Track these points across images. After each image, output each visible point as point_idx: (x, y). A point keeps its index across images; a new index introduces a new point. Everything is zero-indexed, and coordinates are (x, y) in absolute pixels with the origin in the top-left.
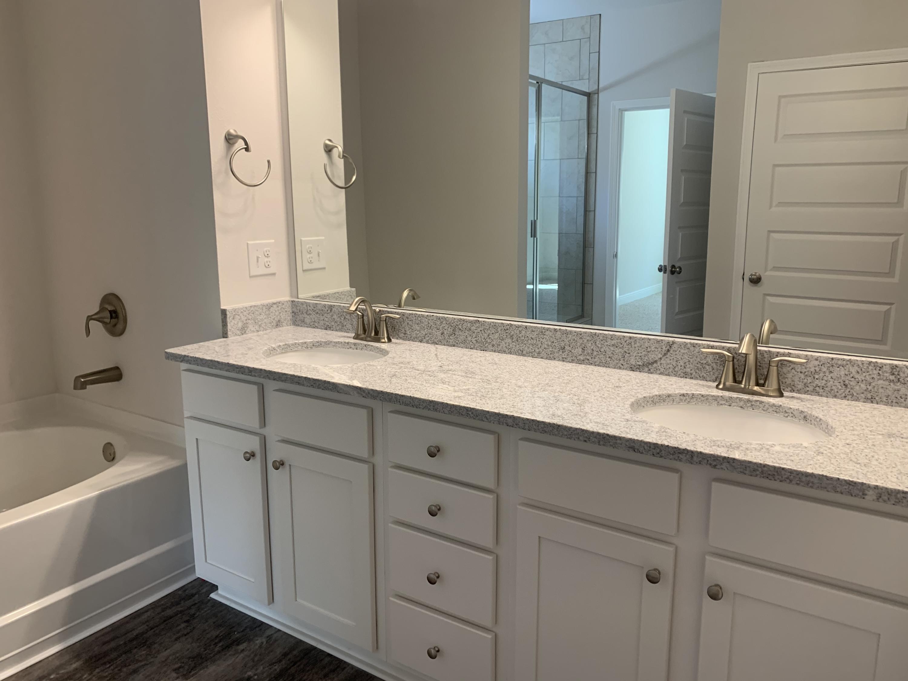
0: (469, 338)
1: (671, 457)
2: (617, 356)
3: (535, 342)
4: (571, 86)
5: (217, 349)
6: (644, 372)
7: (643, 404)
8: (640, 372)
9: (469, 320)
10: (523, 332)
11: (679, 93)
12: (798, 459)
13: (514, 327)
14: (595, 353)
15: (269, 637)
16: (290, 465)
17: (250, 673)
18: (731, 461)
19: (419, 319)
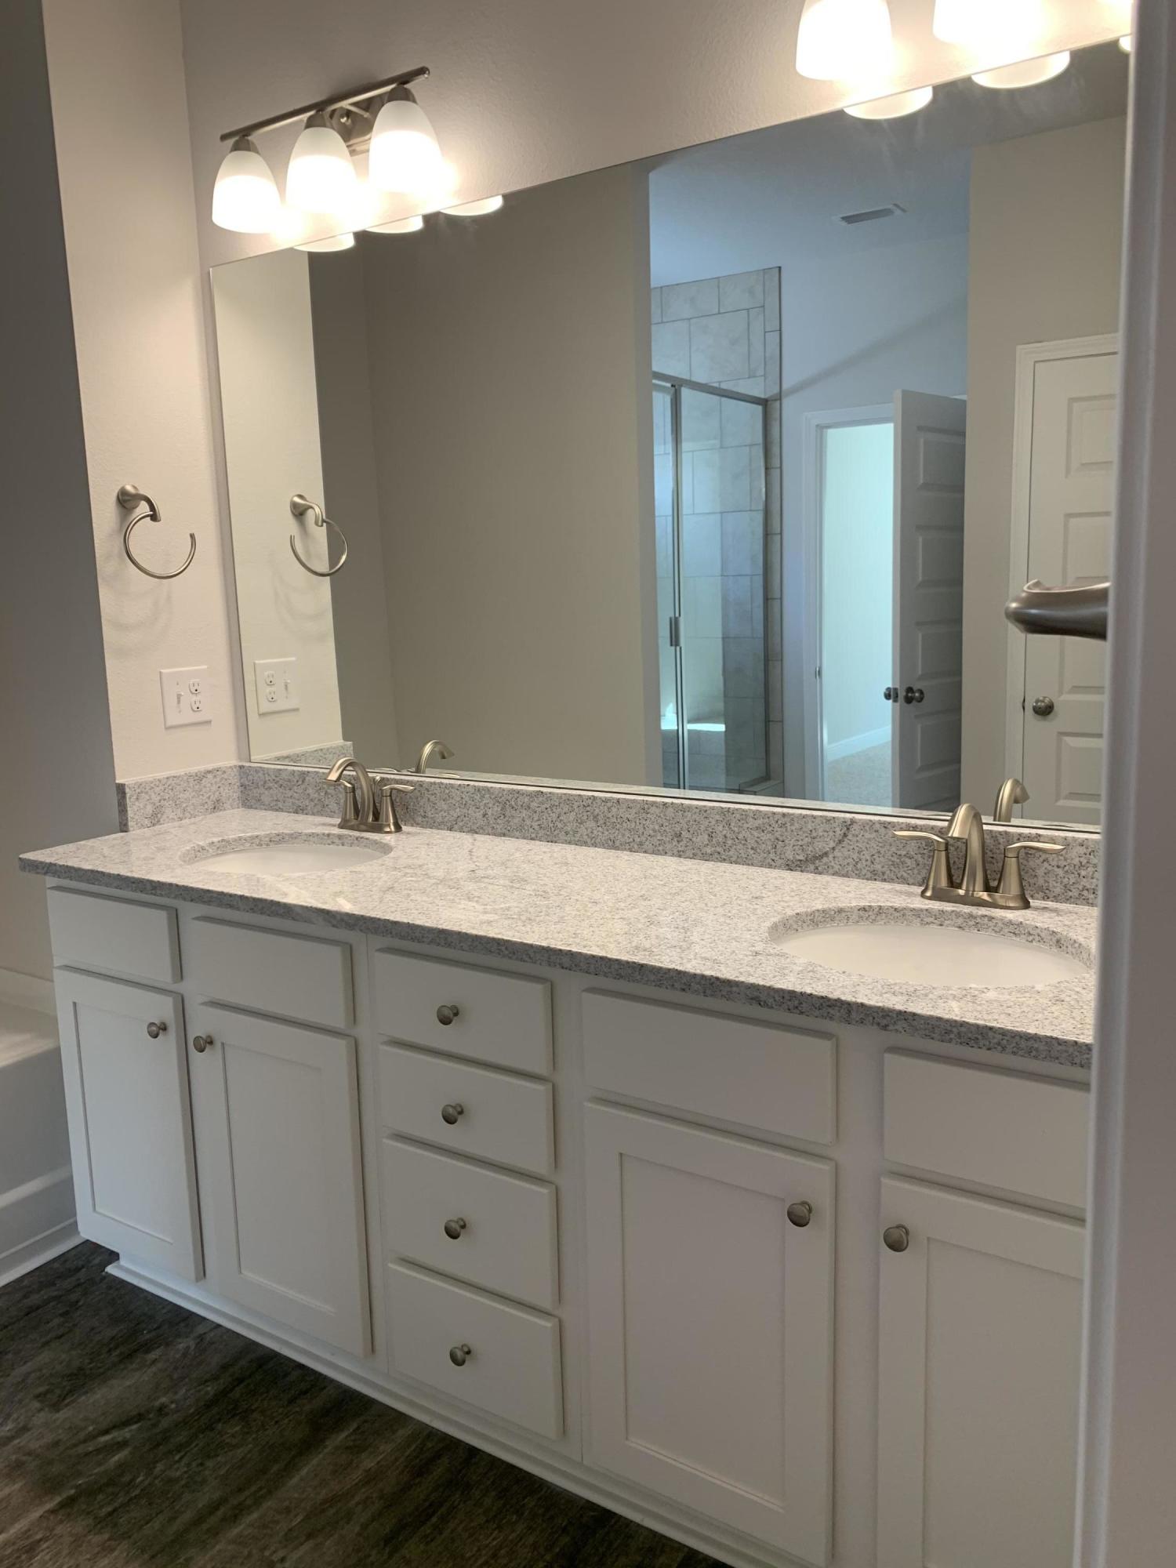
0: (528, 822)
1: (817, 1013)
2: (764, 846)
3: (633, 825)
4: (735, 390)
5: (106, 851)
6: (808, 872)
7: (795, 926)
8: (802, 871)
9: (526, 791)
10: (614, 810)
11: (907, 395)
12: (1019, 1011)
13: (598, 801)
14: (730, 842)
15: (201, 1338)
16: (223, 1044)
17: (163, 1400)
18: (910, 1017)
19: (447, 791)
